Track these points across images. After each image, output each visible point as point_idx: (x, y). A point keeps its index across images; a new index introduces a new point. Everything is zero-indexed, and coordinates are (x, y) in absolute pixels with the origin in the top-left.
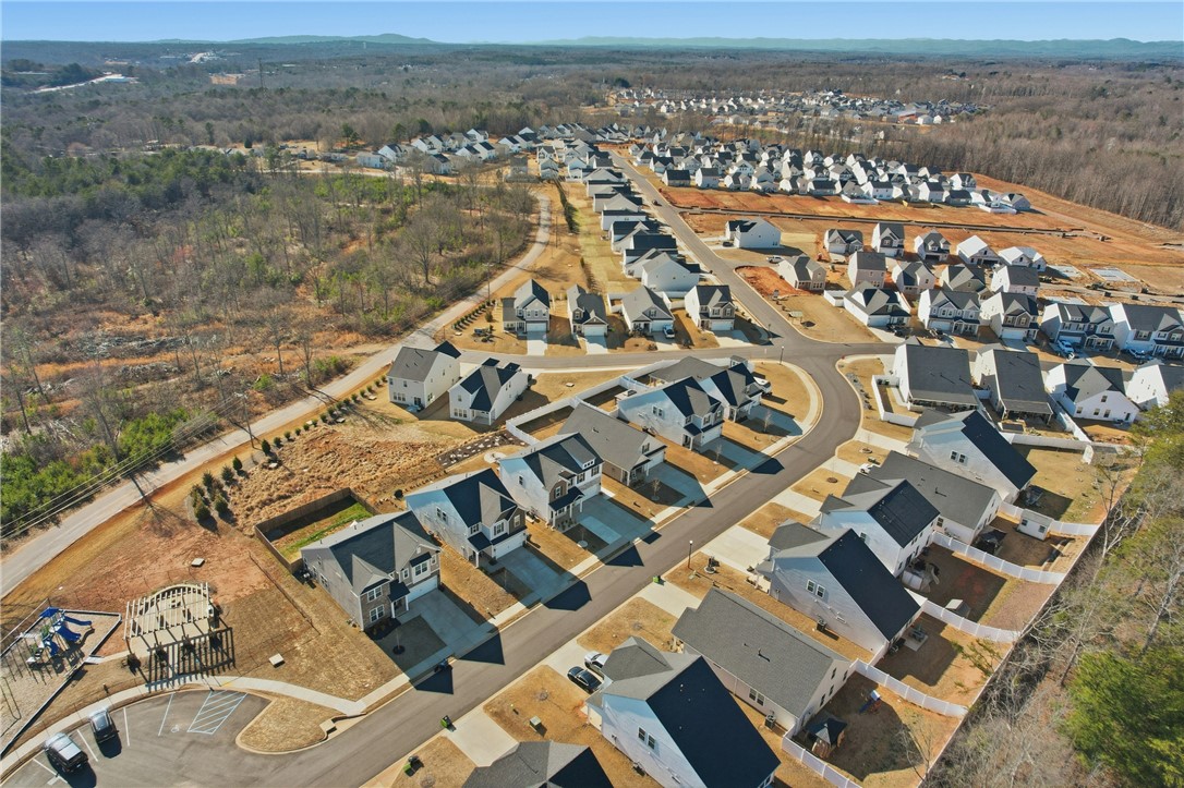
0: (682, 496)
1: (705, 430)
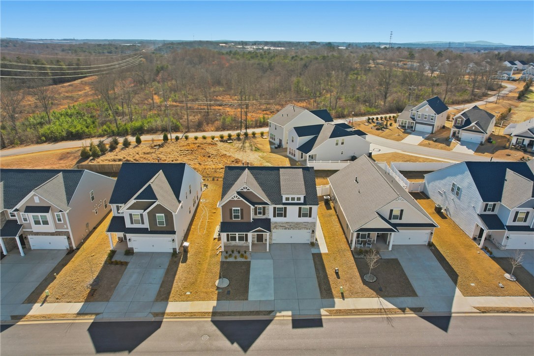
0: (413, 294)
1: (511, 228)
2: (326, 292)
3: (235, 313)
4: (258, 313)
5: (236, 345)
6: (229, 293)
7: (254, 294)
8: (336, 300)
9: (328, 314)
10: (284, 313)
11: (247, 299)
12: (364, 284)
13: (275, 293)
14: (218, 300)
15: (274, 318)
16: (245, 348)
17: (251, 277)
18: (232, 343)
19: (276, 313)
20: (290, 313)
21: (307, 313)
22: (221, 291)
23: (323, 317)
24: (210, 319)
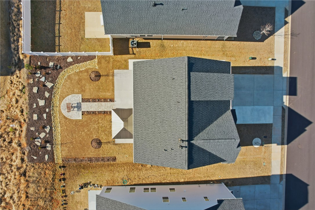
2: (269, 70)
3: (283, 130)
4: (283, 117)
5: (307, 128)
6: (265, 137)
7: (268, 119)
8: (275, 65)
9: (286, 72)
10: (284, 100)
11: (272, 124)
12: (263, 42)
13: (268, 105)
14: (271, 143)
15: (287, 106)
16: (309, 123)
17: (252, 123)
18: (305, 130)
19: (284, 105)
20: (285, 97)
21: (285, 86)
22: (263, 143)
23: (289, 76)
24: (286, 146)
